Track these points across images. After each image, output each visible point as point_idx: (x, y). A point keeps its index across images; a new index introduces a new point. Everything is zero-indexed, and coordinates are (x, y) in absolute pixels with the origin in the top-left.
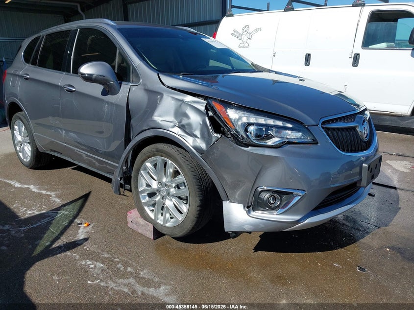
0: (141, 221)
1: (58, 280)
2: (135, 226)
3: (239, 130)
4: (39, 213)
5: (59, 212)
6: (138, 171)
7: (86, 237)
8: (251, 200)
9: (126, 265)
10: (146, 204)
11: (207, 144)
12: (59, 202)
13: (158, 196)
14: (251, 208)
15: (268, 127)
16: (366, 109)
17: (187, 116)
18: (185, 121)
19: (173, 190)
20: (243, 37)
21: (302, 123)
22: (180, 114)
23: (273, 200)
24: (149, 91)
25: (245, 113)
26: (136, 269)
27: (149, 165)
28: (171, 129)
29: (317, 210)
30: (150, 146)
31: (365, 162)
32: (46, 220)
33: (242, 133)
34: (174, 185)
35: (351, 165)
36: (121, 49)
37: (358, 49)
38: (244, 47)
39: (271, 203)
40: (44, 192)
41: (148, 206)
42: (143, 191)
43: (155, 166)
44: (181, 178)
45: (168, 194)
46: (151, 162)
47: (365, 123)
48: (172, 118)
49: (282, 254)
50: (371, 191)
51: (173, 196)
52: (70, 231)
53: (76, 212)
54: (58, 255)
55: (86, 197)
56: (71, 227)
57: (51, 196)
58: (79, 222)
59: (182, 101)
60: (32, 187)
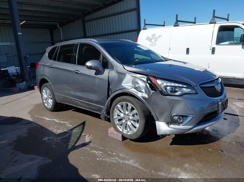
0: (116, 132)
1: (83, 158)
2: (112, 135)
3: (163, 89)
4: (64, 131)
5: (73, 131)
6: (114, 109)
7: (90, 141)
8: (169, 120)
9: (112, 152)
10: (117, 124)
11: (148, 95)
12: (71, 126)
13: (123, 120)
14: (170, 123)
15: (176, 87)
16: (219, 78)
17: (138, 83)
18: (137, 86)
19: (131, 117)
20: (152, 40)
21: (190, 85)
22: (134, 83)
23: (179, 120)
24: (119, 73)
25: (165, 81)
26: (117, 153)
27: (119, 106)
28: (130, 89)
29: (199, 124)
30: (120, 97)
31: (220, 102)
32: (68, 135)
33: (164, 90)
34: (131, 115)
35: (214, 103)
36: (103, 53)
37: (214, 45)
38: (153, 45)
39: (178, 121)
40: (62, 122)
41: (119, 125)
42: (116, 119)
43: (122, 106)
44: (135, 111)
45: (129, 119)
46: (120, 105)
47: (219, 84)
48: (131, 85)
49: (184, 146)
50: (225, 117)
51: (132, 120)
52: (81, 139)
53: (81, 131)
54: (80, 149)
55: (84, 123)
56: (81, 137)
57: (66, 124)
58: (84, 135)
59: (136, 77)
60: (55, 120)
